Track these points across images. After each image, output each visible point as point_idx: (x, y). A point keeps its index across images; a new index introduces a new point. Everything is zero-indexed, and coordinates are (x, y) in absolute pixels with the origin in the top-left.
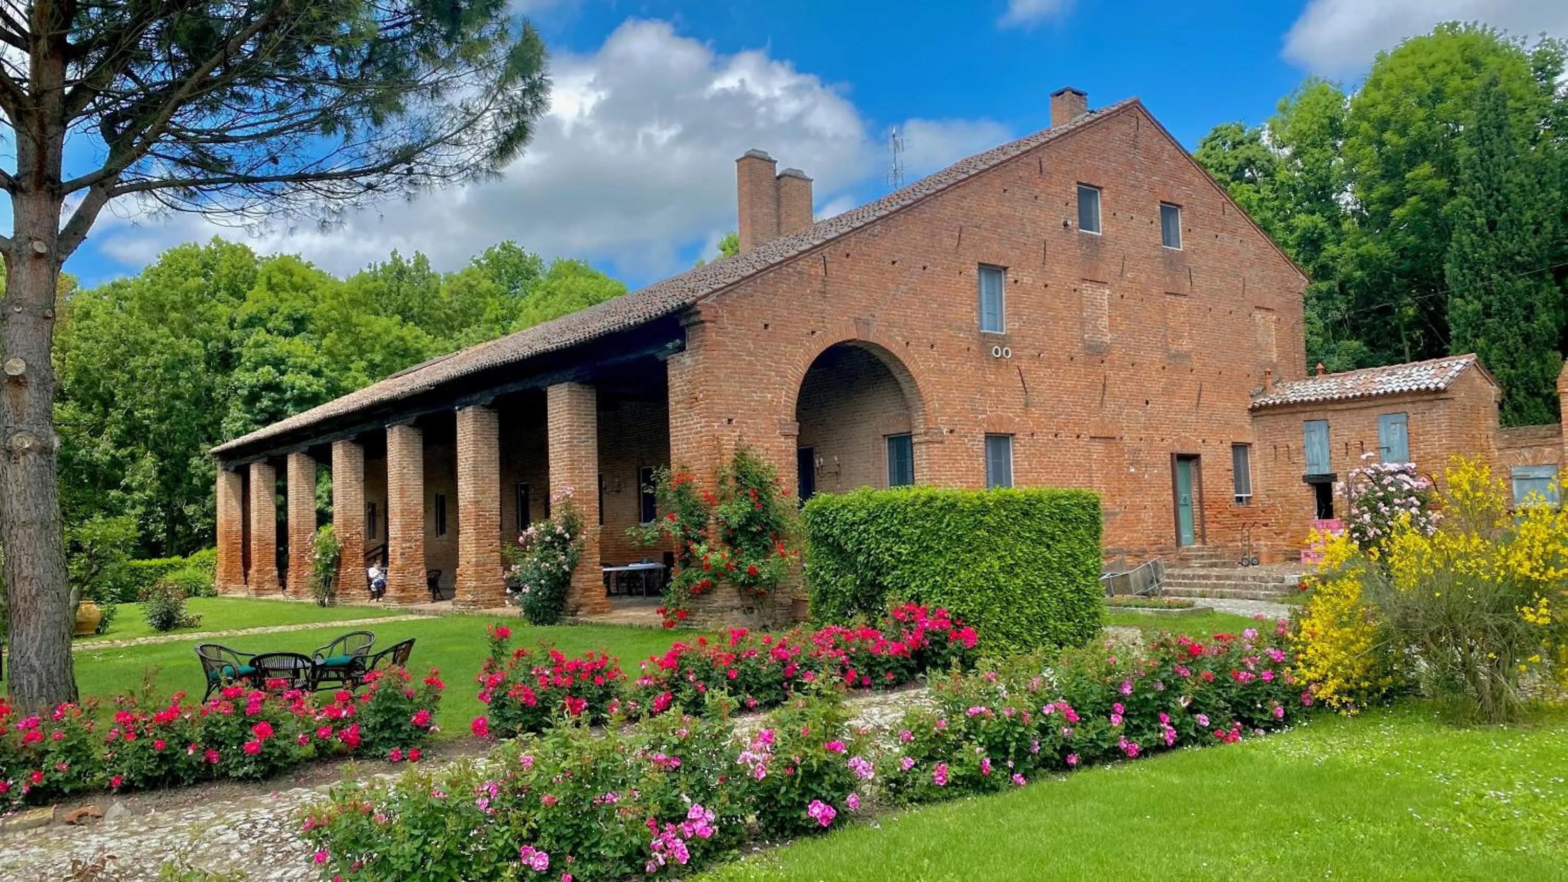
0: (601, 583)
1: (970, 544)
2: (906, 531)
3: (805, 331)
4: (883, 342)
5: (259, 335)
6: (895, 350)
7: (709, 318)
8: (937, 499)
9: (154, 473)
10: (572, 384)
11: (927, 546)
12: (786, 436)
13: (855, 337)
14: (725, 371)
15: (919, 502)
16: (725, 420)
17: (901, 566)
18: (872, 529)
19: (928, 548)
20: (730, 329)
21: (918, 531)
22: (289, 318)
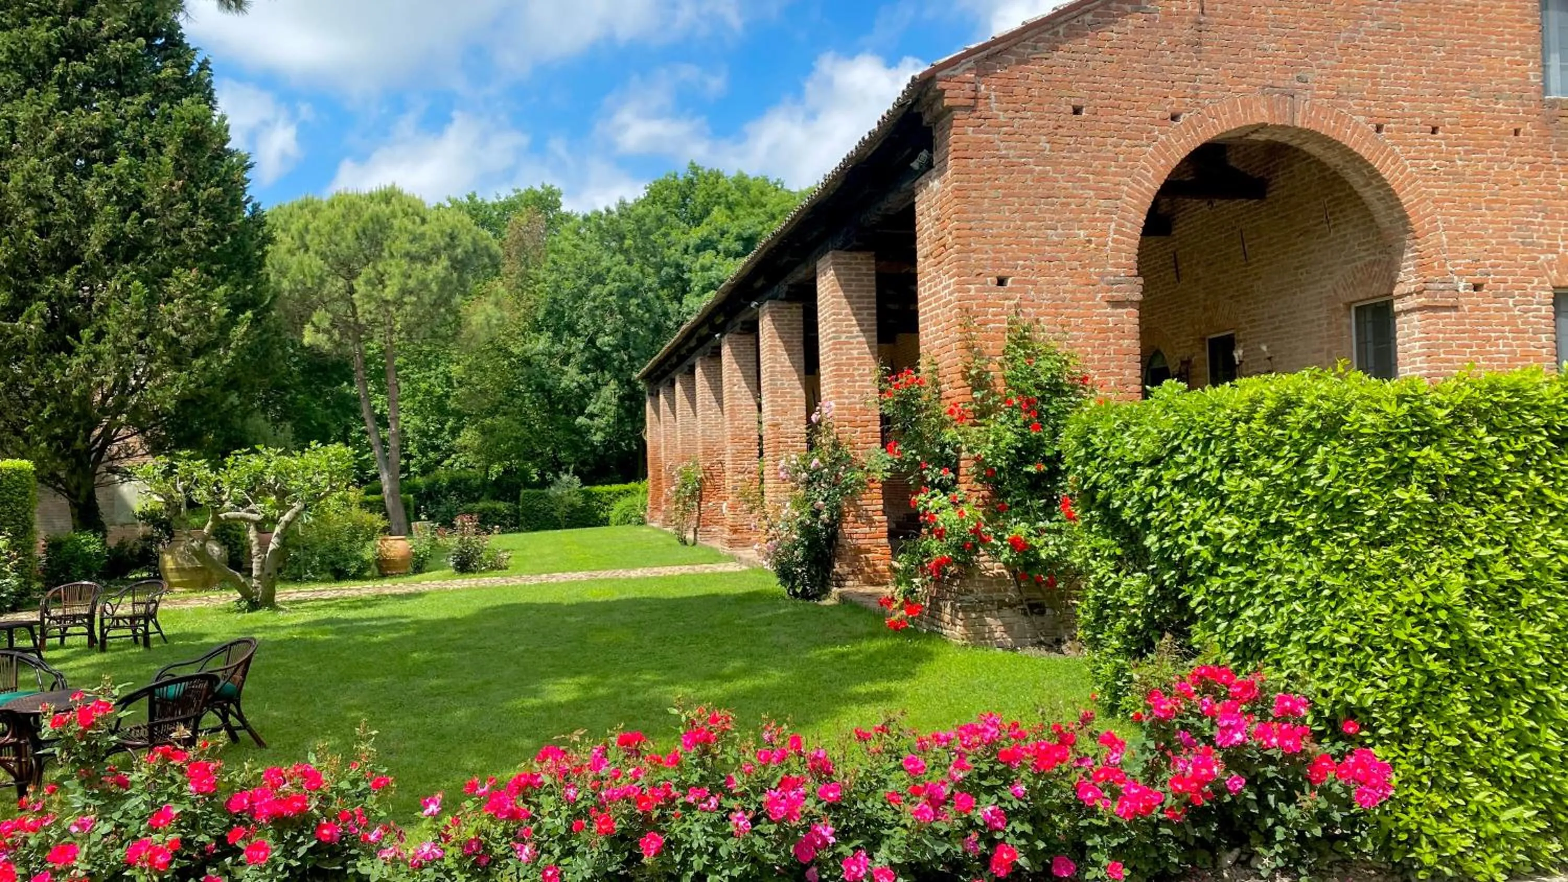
0: (885, 541)
1: (1380, 522)
2: (1233, 482)
3: (1158, 114)
4: (1327, 126)
5: (708, 257)
6: (1350, 139)
7: (960, 101)
8: (1298, 403)
9: (615, 401)
10: (841, 253)
11: (1279, 521)
12: (1117, 304)
13: (1267, 120)
14: (993, 193)
15: (1262, 411)
16: (991, 281)
17: (1223, 567)
18: (1167, 475)
19: (1282, 528)
20: (1002, 117)
21: (1257, 484)
22: (739, 238)
